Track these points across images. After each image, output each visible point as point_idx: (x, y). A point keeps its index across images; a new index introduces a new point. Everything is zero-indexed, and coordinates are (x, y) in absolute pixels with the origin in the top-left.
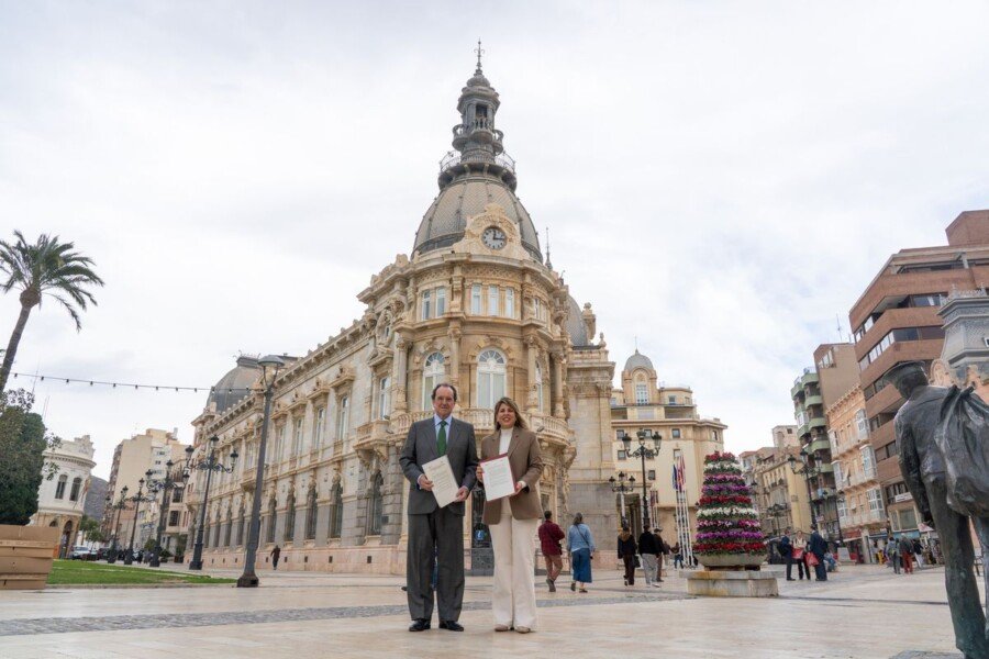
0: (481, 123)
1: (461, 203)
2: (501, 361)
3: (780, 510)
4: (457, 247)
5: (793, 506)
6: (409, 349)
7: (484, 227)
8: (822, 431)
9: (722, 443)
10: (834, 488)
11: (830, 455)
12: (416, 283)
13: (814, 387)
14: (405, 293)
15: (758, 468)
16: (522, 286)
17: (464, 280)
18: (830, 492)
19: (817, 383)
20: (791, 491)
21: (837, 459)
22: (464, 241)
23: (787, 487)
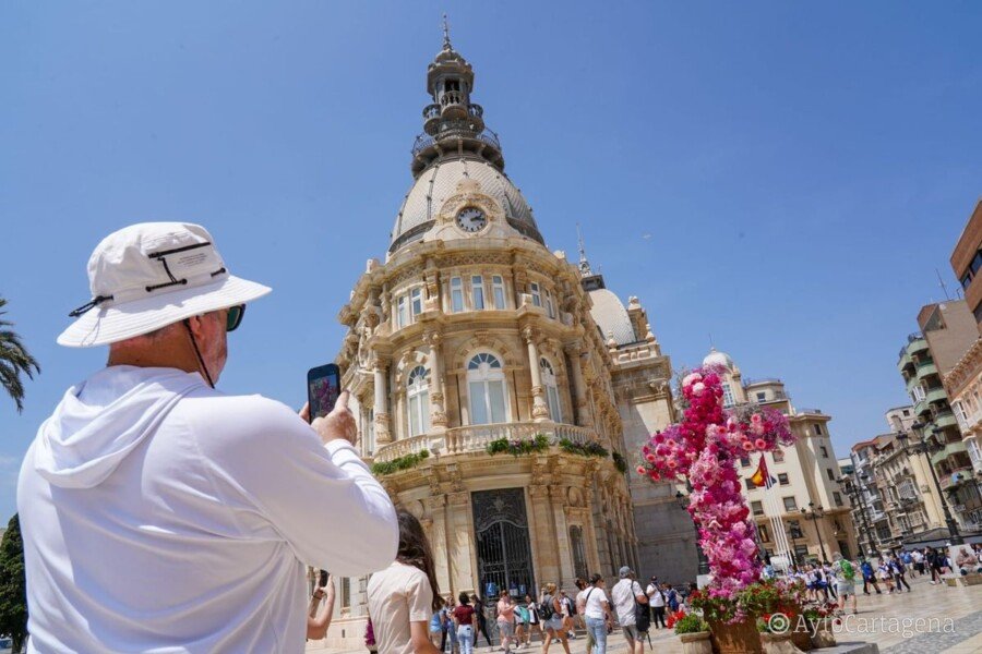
0: (452, 98)
1: (432, 188)
2: (496, 365)
3: (911, 506)
4: (428, 237)
5: (926, 498)
6: (388, 369)
7: (458, 208)
8: (943, 406)
9: (827, 436)
10: (971, 469)
11: (959, 432)
12: (388, 289)
13: (924, 356)
14: (378, 304)
15: (876, 459)
16: (512, 271)
17: (439, 275)
18: (966, 476)
19: (927, 349)
20: (920, 481)
21: (969, 434)
22: (436, 229)
23: (914, 477)
